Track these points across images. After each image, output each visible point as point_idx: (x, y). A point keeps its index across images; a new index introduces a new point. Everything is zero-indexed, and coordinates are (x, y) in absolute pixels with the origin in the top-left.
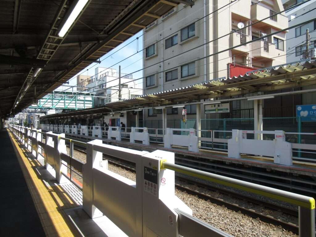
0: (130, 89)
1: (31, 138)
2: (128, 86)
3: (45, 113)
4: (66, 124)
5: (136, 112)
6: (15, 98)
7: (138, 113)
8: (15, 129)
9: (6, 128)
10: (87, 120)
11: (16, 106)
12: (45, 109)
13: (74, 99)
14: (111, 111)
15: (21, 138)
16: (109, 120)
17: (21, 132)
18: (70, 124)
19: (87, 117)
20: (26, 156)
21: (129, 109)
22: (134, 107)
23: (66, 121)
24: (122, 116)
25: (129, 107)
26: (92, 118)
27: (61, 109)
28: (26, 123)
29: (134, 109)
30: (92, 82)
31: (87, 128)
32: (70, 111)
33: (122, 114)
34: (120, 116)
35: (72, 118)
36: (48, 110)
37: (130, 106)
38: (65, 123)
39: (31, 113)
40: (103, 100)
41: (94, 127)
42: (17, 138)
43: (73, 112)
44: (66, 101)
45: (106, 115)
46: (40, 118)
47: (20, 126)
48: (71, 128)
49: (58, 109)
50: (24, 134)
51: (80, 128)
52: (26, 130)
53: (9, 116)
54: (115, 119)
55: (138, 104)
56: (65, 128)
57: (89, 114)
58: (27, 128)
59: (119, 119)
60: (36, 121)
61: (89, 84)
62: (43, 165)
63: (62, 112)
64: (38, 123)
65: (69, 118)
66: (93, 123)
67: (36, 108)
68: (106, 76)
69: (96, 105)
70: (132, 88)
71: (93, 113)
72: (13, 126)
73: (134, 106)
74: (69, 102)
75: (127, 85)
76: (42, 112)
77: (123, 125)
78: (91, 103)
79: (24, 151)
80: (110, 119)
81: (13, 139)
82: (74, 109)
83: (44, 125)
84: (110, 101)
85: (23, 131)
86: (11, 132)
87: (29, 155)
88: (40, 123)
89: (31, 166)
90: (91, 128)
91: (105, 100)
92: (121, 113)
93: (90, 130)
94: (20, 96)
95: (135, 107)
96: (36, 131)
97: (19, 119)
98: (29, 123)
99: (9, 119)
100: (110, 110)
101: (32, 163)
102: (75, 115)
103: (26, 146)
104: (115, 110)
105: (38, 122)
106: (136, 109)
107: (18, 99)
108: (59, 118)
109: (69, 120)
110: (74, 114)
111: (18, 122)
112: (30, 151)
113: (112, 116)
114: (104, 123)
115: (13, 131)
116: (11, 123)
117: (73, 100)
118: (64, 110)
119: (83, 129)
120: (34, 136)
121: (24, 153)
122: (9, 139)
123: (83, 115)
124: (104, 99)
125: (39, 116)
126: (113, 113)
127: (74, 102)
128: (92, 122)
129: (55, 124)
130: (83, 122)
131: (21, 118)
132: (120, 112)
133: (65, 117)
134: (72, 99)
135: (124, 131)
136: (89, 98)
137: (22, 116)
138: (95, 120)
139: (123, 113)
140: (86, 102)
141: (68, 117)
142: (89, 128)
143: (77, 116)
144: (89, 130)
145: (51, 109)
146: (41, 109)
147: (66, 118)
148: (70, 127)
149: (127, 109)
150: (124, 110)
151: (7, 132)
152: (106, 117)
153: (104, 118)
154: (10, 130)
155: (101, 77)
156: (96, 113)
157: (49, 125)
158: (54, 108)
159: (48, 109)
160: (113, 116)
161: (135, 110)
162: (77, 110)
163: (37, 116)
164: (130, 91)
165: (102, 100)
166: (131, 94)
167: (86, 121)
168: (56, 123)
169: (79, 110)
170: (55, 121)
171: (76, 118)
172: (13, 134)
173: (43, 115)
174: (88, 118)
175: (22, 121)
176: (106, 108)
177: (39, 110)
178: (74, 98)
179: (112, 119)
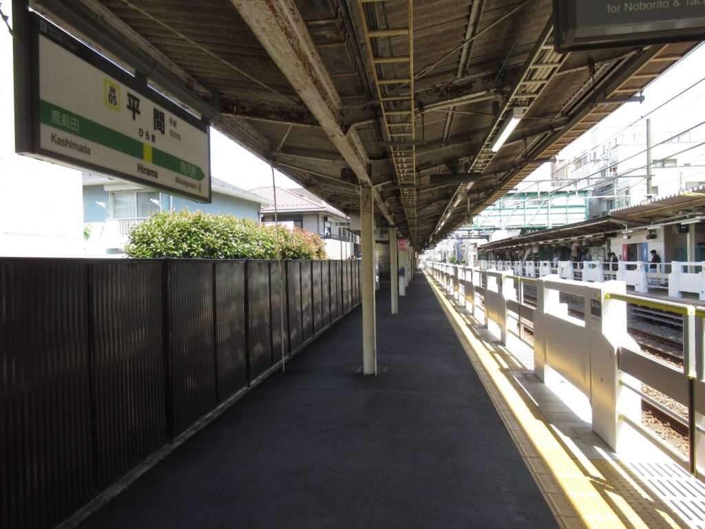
0: (681, 169)
1: (463, 282)
2: (678, 161)
3: (487, 237)
4: (529, 259)
5: (687, 226)
6: (439, 216)
7: (692, 229)
8: (436, 269)
9: (420, 270)
10: (573, 248)
11: (439, 229)
12: (486, 230)
13: (544, 206)
14: (625, 228)
15: (448, 284)
16: (621, 248)
17: (447, 275)
18: (536, 258)
19: (572, 243)
20: (457, 311)
21: (667, 219)
22: (680, 215)
23: (528, 252)
24: (652, 236)
25: (667, 217)
26: (584, 244)
27: (518, 229)
28: (454, 259)
29: (680, 219)
30: (585, 164)
31: (572, 265)
32: (537, 231)
33: (653, 233)
34: (648, 238)
35: (541, 247)
36: (493, 231)
37: (670, 212)
38: (526, 257)
39: (462, 239)
40: (611, 203)
41: (586, 263)
42: (440, 285)
43: (541, 234)
44: (528, 211)
45: (614, 235)
46: (479, 249)
47: (445, 264)
48: (537, 268)
49: (513, 229)
50: (452, 277)
51: (557, 266)
52: (456, 270)
53: (428, 247)
54: (635, 245)
55: (691, 208)
56: (526, 268)
57: (575, 235)
58: (457, 265)
59: (646, 245)
60: (471, 254)
61: (577, 168)
62: (483, 323)
63: (521, 233)
64: (475, 259)
65: (534, 245)
66: (587, 255)
67: (471, 230)
68: (617, 146)
69: (594, 215)
70: (687, 165)
71: (586, 234)
72: (433, 264)
73: (680, 212)
74: (534, 211)
75: (675, 161)
76: (482, 237)
77: (657, 259)
78: (583, 210)
79: (454, 305)
80: (624, 246)
81: (434, 286)
82: (545, 228)
83: (486, 261)
84: (627, 203)
85: (451, 272)
86: (430, 275)
87: (460, 309)
88: (479, 259)
89: (465, 323)
90: (578, 265)
91: (616, 200)
92: (651, 231)
93: (578, 270)
94: (447, 213)
95: (683, 214)
96: (470, 270)
97: (440, 252)
98: (459, 259)
99: (425, 253)
100: (622, 225)
101: (467, 320)
102: (547, 239)
103: (457, 298)
104: (633, 224)
105: (474, 256)
106: (685, 218)
107: (444, 218)
108: (514, 246)
109: (535, 251)
110: (544, 238)
111: (439, 257)
112: (463, 305)
113: (625, 237)
114: (610, 254)
115: (433, 273)
116: (427, 260)
117: (541, 208)
118: (524, 230)
119: (562, 268)
120: (468, 279)
121: (454, 307)
122: (428, 286)
123: (562, 240)
124: (614, 200)
125: (475, 244)
126: (631, 231)
127: (545, 211)
128: (585, 253)
129: (506, 260)
130: (564, 254)
131: (444, 250)
132: (646, 229)
133: (526, 244)
134: (539, 207)
135: (655, 272)
136: (578, 200)
137: (446, 246)
138: (592, 250)
139: (654, 230)
140: (570, 210)
141: (533, 243)
142: (575, 266)
143: (550, 241)
144: (576, 270)
145: (499, 229)
146: (479, 230)
147: (528, 247)
148: (536, 265)
149: (663, 220)
150: (654, 224)
151: (423, 275)
152: (613, 241)
153: (609, 244)
154: (427, 272)
155: (606, 149)
156: (590, 233)
157: (494, 261)
158: (504, 228)
159: (491, 229)
160: (629, 237)
161: (683, 222)
162: (550, 228)
163: (472, 244)
164: (681, 173)
165: (608, 202)
166: (684, 181)
167: (570, 251)
168: (508, 257)
169: (554, 228)
170: (507, 253)
171: (549, 246)
172: (433, 278)
173: (484, 242)
174: (575, 245)
175: (445, 254)
176: (612, 220)
177: (476, 233)
178: (545, 204)
179: (628, 245)
